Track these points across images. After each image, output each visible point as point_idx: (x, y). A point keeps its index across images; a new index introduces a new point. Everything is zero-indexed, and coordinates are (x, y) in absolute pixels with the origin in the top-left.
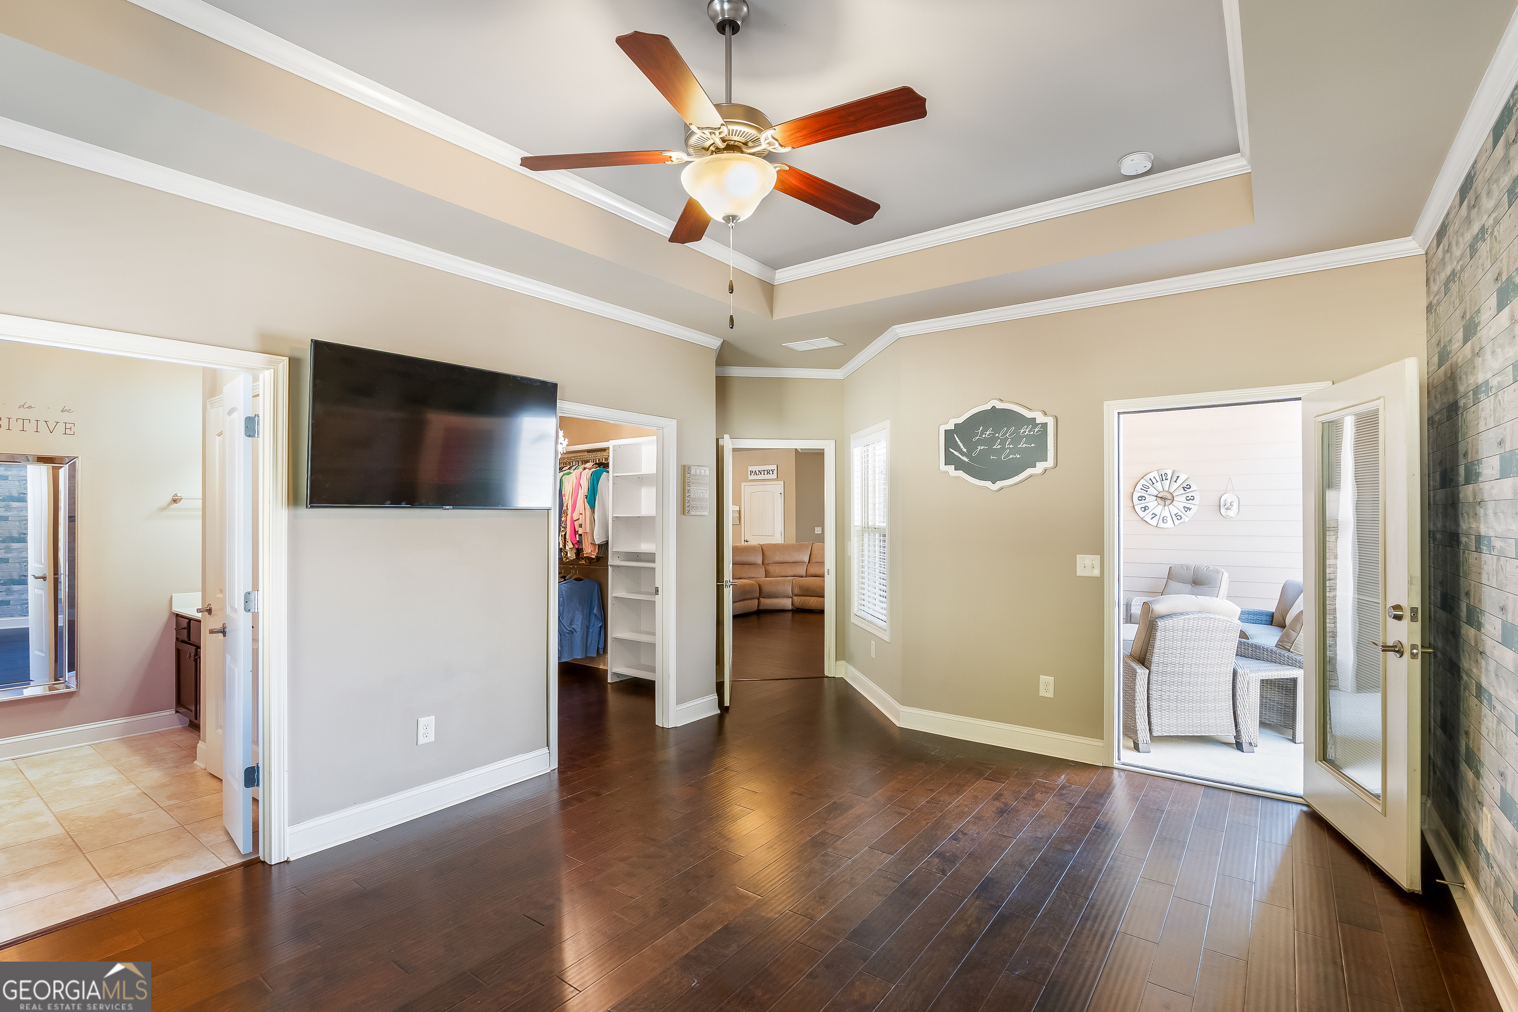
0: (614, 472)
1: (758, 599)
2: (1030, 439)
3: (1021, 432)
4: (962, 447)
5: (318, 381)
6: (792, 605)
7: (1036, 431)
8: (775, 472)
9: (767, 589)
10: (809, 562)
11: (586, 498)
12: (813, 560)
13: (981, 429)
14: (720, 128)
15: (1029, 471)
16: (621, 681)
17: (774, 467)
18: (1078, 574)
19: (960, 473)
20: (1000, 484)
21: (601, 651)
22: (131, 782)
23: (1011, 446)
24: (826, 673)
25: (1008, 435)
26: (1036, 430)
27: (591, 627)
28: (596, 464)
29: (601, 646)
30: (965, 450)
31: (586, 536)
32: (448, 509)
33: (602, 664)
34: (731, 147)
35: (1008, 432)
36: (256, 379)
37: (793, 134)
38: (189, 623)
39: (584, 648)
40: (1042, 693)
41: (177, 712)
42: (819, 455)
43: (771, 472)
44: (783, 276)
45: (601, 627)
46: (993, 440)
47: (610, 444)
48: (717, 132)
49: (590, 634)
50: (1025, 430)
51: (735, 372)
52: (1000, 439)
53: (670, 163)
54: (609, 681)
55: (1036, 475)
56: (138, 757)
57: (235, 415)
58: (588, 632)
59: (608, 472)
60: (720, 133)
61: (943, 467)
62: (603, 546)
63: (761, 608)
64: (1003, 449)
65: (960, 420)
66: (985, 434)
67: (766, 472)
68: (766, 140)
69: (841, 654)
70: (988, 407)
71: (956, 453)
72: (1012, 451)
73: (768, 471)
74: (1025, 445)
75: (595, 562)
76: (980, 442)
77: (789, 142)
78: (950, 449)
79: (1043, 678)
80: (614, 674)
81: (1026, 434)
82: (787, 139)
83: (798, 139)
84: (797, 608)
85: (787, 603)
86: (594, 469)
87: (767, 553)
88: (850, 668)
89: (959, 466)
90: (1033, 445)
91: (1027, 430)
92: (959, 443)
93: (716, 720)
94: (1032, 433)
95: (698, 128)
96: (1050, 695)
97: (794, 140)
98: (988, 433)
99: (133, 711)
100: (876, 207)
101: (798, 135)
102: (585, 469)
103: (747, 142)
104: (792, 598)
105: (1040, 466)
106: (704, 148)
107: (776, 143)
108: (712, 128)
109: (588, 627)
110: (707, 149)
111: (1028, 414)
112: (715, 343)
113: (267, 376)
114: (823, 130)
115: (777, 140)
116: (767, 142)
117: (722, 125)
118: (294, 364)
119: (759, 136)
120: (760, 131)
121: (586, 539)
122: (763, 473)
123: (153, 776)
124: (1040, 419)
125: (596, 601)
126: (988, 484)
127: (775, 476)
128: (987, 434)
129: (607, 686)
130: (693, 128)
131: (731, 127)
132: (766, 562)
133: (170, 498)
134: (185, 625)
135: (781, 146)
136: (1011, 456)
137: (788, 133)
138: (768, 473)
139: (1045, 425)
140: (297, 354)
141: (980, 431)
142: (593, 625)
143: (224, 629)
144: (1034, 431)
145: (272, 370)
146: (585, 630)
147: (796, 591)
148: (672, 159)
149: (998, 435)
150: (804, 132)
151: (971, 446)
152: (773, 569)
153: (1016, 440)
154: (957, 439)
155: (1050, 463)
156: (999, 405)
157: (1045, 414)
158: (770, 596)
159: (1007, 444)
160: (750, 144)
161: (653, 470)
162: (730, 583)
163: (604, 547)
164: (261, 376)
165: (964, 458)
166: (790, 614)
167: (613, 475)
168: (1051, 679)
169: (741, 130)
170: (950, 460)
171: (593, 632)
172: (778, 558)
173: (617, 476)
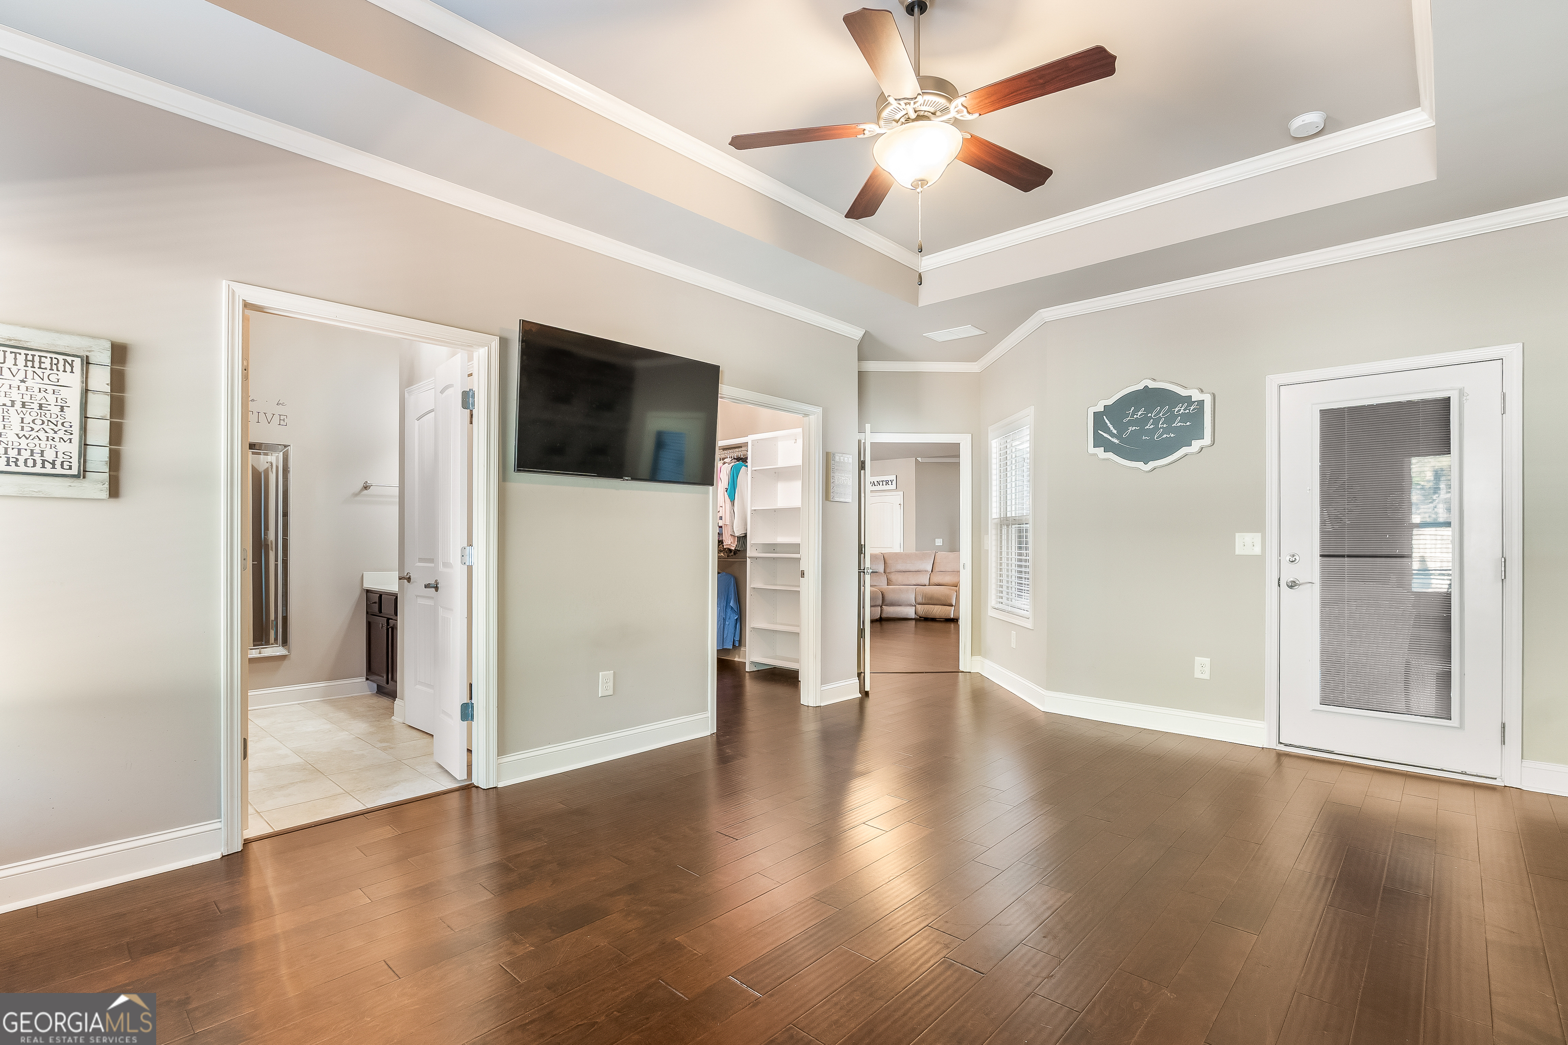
0: (752, 467)
1: (881, 607)
2: (1185, 417)
3: (1176, 411)
4: (1112, 428)
5: (525, 357)
6: (915, 614)
7: (1191, 410)
8: (894, 482)
9: (890, 597)
10: (932, 571)
11: (726, 491)
12: (937, 569)
13: (1132, 410)
14: (916, 98)
15: (1184, 450)
16: (758, 670)
17: (893, 477)
18: (1237, 553)
19: (1110, 455)
20: (1152, 464)
21: (737, 644)
22: (344, 730)
23: (1165, 426)
24: (961, 668)
25: (1161, 414)
26: (1192, 408)
27: (727, 619)
28: (734, 459)
29: (737, 638)
30: (1115, 432)
31: (726, 528)
32: (627, 480)
33: (737, 656)
34: (921, 117)
35: (1161, 412)
36: (470, 359)
37: (980, 102)
38: (381, 596)
39: (722, 641)
40: (1198, 675)
41: (367, 679)
42: (953, 451)
43: (890, 483)
44: (927, 263)
45: (736, 619)
46: (1145, 420)
47: (749, 439)
48: (912, 102)
49: (726, 626)
50: (1180, 409)
51: (871, 366)
52: (1153, 418)
53: (861, 136)
54: (747, 670)
55: (1192, 454)
56: (342, 713)
57: (449, 391)
58: (724, 624)
59: (747, 466)
60: (915, 103)
61: (1092, 450)
62: (741, 538)
63: (884, 616)
64: (1157, 428)
65: (1110, 402)
66: (1137, 415)
67: (884, 483)
68: (956, 108)
69: (977, 650)
70: (1140, 387)
71: (1105, 435)
72: (1166, 431)
73: (887, 482)
74: (1180, 424)
75: (732, 555)
76: (1131, 423)
77: (978, 108)
78: (1099, 431)
79: (1198, 660)
80: (752, 663)
81: (1181, 412)
82: (976, 106)
83: (986, 105)
84: (920, 617)
85: (910, 612)
86: (733, 464)
87: (889, 562)
88: (988, 662)
89: (1109, 447)
90: (1188, 424)
91: (1183, 409)
92: (1109, 424)
93: (858, 701)
94: (1188, 411)
95: (896, 99)
96: (1206, 676)
97: (982, 106)
98: (1140, 413)
99: (334, 675)
100: (1046, 173)
101: (987, 101)
102: (724, 463)
103: (935, 112)
104: (915, 606)
105: (1196, 445)
106: (895, 120)
107: (965, 110)
108: (908, 99)
109: (724, 620)
110: (897, 121)
111: (1183, 392)
112: (857, 333)
113: (482, 352)
114: (1012, 95)
115: (966, 108)
116: (956, 109)
117: (919, 94)
118: (504, 343)
119: (948, 105)
120: (950, 101)
121: (726, 531)
122: (881, 483)
123: (360, 727)
124: (1196, 396)
125: (733, 593)
126: (1140, 465)
127: (894, 487)
128: (1139, 415)
129: (745, 676)
130: (891, 100)
131: (927, 97)
132: (888, 571)
133: (361, 485)
134: (377, 600)
135: (969, 113)
136: (1165, 436)
137: (979, 100)
138: (887, 483)
139: (1201, 403)
140: (505, 335)
141: (1131, 411)
142: (729, 618)
143: (437, 585)
144: (1189, 410)
145: (487, 348)
146: (722, 622)
147: (920, 600)
148: (865, 132)
149: (1150, 415)
150: (993, 98)
151: (1121, 428)
152: (894, 577)
153: (1171, 418)
154: (1107, 421)
155: (1207, 440)
156: (1152, 385)
157: (1202, 391)
158: (892, 604)
159: (1160, 423)
160: (938, 113)
161: (798, 461)
162: (871, 571)
163: (743, 539)
164: (475, 355)
165: (1114, 440)
166: (913, 622)
167: (752, 469)
168: (1206, 661)
169: (934, 100)
170: (1099, 442)
171: (729, 624)
172: (901, 567)
173: (755, 470)
